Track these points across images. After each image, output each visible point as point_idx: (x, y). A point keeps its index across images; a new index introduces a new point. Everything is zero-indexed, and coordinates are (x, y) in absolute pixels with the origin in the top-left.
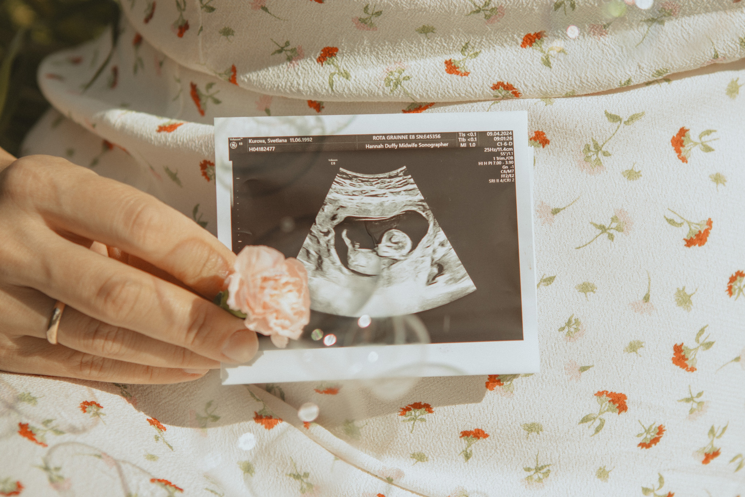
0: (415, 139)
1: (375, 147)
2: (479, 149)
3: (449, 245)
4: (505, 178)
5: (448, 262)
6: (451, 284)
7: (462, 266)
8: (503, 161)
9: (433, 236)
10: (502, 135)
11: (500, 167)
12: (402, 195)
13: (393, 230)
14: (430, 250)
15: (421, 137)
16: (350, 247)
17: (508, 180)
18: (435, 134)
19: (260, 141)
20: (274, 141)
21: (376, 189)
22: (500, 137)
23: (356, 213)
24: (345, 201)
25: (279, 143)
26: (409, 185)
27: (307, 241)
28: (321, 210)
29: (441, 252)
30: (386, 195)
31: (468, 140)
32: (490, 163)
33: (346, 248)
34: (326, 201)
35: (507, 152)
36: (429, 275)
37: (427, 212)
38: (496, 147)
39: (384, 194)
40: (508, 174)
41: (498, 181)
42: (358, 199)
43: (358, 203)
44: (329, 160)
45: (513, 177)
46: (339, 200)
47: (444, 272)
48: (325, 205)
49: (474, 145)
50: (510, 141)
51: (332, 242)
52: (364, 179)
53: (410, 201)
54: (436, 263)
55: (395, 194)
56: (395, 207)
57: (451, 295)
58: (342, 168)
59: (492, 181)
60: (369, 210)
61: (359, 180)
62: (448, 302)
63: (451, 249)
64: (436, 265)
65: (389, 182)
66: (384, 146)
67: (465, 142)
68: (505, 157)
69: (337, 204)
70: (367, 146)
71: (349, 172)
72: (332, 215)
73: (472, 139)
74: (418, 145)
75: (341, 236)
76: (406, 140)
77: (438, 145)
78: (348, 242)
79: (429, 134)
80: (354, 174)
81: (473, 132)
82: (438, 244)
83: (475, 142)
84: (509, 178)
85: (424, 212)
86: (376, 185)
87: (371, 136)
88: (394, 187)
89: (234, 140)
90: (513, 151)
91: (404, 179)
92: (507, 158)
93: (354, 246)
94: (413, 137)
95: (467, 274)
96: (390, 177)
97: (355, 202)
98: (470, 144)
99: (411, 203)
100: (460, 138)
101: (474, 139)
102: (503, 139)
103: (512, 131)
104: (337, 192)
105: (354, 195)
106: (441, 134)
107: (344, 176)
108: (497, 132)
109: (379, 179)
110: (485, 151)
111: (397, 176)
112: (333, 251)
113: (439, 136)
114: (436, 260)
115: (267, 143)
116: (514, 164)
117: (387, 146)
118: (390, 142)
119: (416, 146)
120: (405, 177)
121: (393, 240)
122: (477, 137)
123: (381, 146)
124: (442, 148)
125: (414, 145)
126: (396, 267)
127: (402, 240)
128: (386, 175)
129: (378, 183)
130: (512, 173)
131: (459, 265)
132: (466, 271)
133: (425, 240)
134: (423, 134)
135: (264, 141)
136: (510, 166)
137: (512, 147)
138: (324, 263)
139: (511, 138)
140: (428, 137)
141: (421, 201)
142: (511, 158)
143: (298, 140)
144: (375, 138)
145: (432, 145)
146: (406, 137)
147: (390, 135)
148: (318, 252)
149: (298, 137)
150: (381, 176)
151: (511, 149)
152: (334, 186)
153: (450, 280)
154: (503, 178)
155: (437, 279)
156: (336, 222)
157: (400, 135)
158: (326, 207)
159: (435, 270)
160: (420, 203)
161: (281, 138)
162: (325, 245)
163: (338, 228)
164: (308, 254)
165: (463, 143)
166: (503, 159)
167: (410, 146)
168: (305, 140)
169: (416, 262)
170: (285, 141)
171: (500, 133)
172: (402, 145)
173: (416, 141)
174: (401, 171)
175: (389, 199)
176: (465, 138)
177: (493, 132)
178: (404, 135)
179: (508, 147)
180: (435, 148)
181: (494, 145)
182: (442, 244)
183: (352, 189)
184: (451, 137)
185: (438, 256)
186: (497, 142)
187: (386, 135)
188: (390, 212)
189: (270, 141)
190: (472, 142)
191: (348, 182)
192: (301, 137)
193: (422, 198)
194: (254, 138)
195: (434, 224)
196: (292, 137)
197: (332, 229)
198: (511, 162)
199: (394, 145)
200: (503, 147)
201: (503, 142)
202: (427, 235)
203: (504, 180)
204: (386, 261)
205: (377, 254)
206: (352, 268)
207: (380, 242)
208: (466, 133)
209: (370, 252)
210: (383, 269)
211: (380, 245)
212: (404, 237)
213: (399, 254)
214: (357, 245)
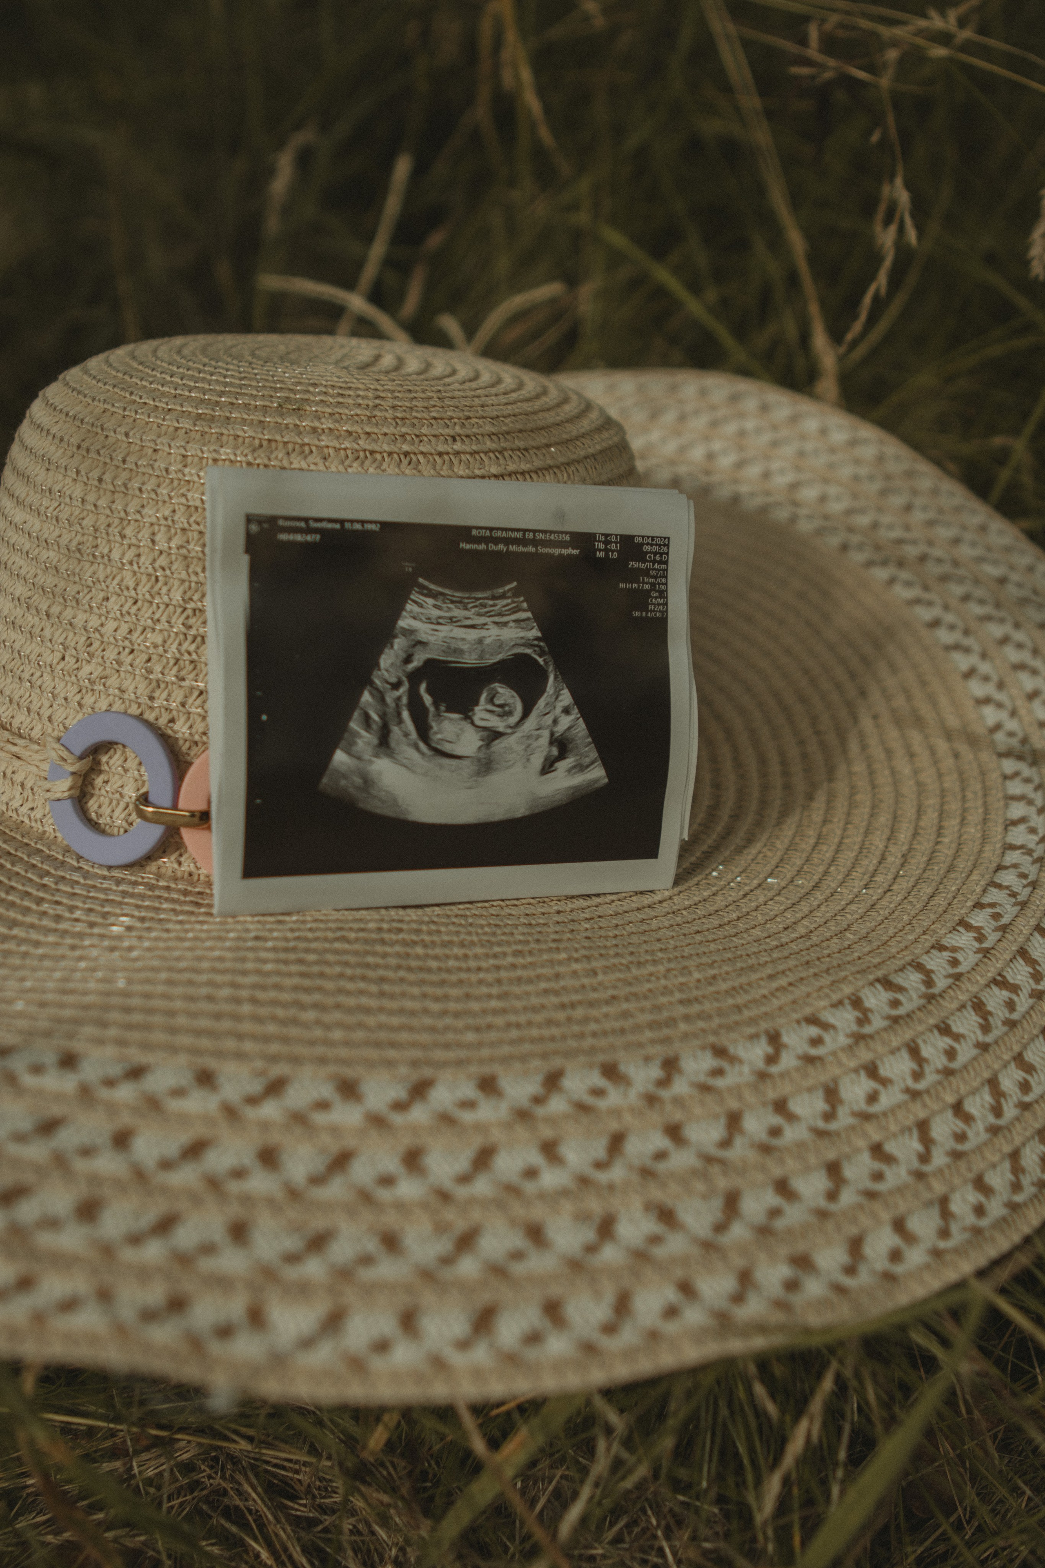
88: (500, 614)
136: (663, 594)
137: (666, 563)
138: (392, 735)
139: (665, 549)
140: (552, 537)
141: (537, 639)
142: (664, 580)
143: (358, 526)
144: (474, 532)
145: (557, 551)
146: (519, 535)
147: (498, 529)
148: (383, 716)
149: (358, 521)
150: (480, 595)
151: (663, 566)
152: (409, 606)
153: (575, 767)
154: (651, 611)
155: (557, 765)
156: (411, 667)
157: (513, 530)
158: (397, 641)
159: (555, 752)
160: (536, 642)
161: (330, 521)
162: (393, 705)
163: (414, 678)
164: (367, 718)
165: (600, 550)
166: (652, 580)
167: (525, 550)
168: (369, 527)
169: (529, 737)
170: (338, 526)
171: (653, 538)
172: (513, 548)
173: (535, 543)
174: (510, 590)
175: (492, 634)
176: (604, 543)
177: (643, 537)
178: (518, 530)
179: (661, 562)
180: (561, 555)
181: (642, 557)
182: (566, 711)
183: (437, 613)
184: (584, 540)
185: (560, 729)
186: (647, 553)
187: (491, 529)
188: (492, 655)
189: (313, 524)
190: (613, 551)
191: (430, 601)
192: (363, 522)
193: (539, 634)
194: (287, 518)
195: (556, 678)
196: (348, 521)
197: (404, 679)
198: (663, 587)
199: (501, 547)
200: (654, 562)
201: (655, 554)
202: (546, 695)
204: (485, 734)
205: (473, 723)
206: (434, 745)
207: (477, 703)
208: (606, 535)
209: (462, 719)
210: (480, 748)
211: (477, 709)
212: (513, 696)
213: (504, 724)
214: (443, 708)
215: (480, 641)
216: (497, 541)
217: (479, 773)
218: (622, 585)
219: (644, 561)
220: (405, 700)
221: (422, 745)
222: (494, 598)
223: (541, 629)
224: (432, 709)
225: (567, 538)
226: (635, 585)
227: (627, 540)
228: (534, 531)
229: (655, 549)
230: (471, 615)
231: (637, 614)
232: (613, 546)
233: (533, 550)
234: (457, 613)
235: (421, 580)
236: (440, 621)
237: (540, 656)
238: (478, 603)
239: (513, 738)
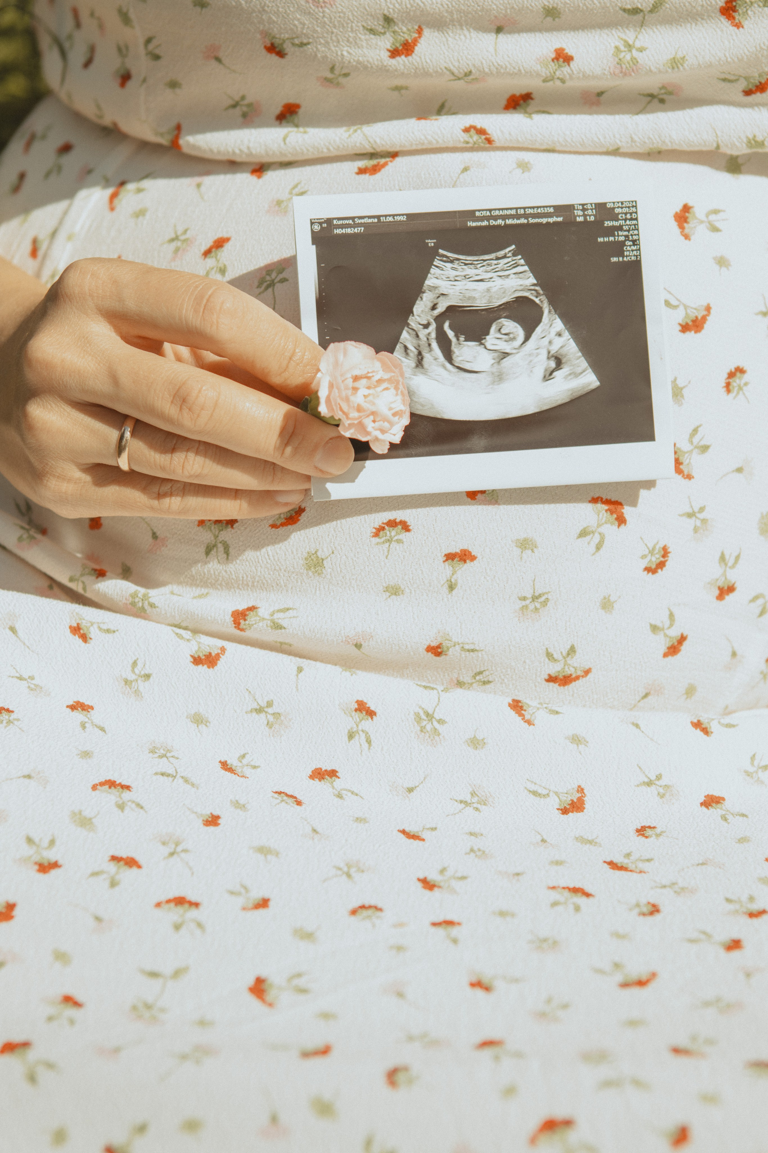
0: (525, 214)
1: (479, 224)
2: (598, 223)
3: (567, 335)
4: (629, 256)
5: (566, 355)
6: (571, 379)
7: (583, 358)
8: (627, 236)
9: (549, 325)
10: (624, 206)
11: (623, 244)
12: (512, 278)
13: (502, 319)
14: (546, 341)
15: (531, 211)
17: (633, 258)
18: (547, 207)
19: (347, 222)
20: (362, 221)
22: (622, 208)
23: (459, 301)
24: (446, 288)
25: (368, 223)
26: (519, 267)
27: (404, 335)
28: (419, 298)
29: (557, 344)
30: (492, 280)
31: (586, 213)
33: (449, 342)
34: (424, 288)
35: (631, 225)
36: (546, 370)
37: (541, 297)
39: (491, 278)
40: (632, 251)
41: (621, 259)
42: (461, 285)
43: (461, 289)
44: (427, 241)
45: (638, 254)
46: (439, 287)
47: (562, 366)
48: (424, 292)
49: (592, 218)
50: (634, 212)
52: (467, 262)
53: (521, 285)
54: (553, 356)
55: (503, 277)
56: (504, 293)
57: (570, 393)
58: (442, 249)
60: (474, 298)
61: (462, 263)
62: (568, 400)
63: (569, 339)
64: (553, 358)
65: (496, 264)
66: (489, 223)
67: (581, 216)
68: (629, 231)
69: (437, 291)
70: (469, 224)
71: (450, 255)
72: (432, 305)
74: (528, 221)
75: (443, 328)
76: (513, 215)
77: (551, 220)
78: (450, 334)
79: (540, 207)
80: (456, 256)
81: (591, 204)
82: (555, 333)
83: (593, 215)
84: (634, 256)
86: (482, 268)
87: (474, 212)
88: (503, 270)
89: (316, 221)
90: (637, 225)
91: (513, 260)
92: (631, 232)
93: (458, 340)
94: (522, 211)
95: (589, 367)
97: (457, 288)
98: (588, 217)
99: (522, 287)
100: (576, 211)
101: (592, 212)
103: (636, 202)
104: (437, 278)
105: (456, 280)
106: (554, 207)
107: (445, 259)
108: (618, 202)
109: (485, 261)
110: (605, 225)
111: (505, 257)
112: (434, 345)
114: (552, 352)
115: (354, 223)
116: (639, 240)
117: (493, 223)
120: (515, 258)
121: (503, 331)
122: (595, 209)
123: (485, 223)
124: (555, 223)
125: (523, 221)
127: (514, 330)
128: (493, 256)
129: (484, 266)
130: (636, 250)
131: (580, 357)
132: (587, 365)
133: (539, 329)
134: (533, 208)
135: (351, 222)
136: (635, 242)
137: (636, 219)
138: (425, 360)
139: (634, 209)
140: (539, 211)
141: (534, 285)
142: (636, 232)
143: (391, 219)
144: (478, 214)
145: (544, 221)
146: (513, 212)
147: (495, 210)
148: (418, 348)
149: (390, 216)
150: (486, 257)
151: (634, 222)
152: (433, 270)
153: (570, 374)
154: (627, 256)
155: (555, 374)
156: (436, 312)
157: (507, 209)
158: (425, 296)
159: (553, 364)
160: (533, 288)
161: (370, 217)
162: (425, 339)
163: (440, 319)
164: (406, 348)
165: (579, 216)
166: (626, 233)
167: (518, 222)
168: (398, 218)
169: (530, 355)
170: (376, 220)
171: (622, 203)
172: (509, 222)
173: (526, 216)
174: (510, 251)
175: (497, 284)
176: (581, 210)
177: (614, 203)
178: (511, 209)
179: (631, 219)
180: (548, 223)
181: (616, 218)
182: (559, 335)
183: (455, 273)
184: (565, 209)
185: (554, 349)
186: (619, 214)
187: (490, 210)
188: (498, 299)
189: (357, 221)
190: (590, 216)
191: (449, 265)
192: (394, 216)
193: (535, 282)
194: (339, 219)
195: (550, 312)
196: (383, 216)
197: (432, 321)
198: (635, 237)
199: (500, 222)
200: (626, 220)
201: (626, 214)
202: (541, 324)
203: (629, 258)
204: (496, 355)
205: (485, 348)
206: (457, 365)
207: (488, 334)
208: (583, 205)
209: (476, 345)
210: (492, 365)
211: (488, 337)
212: (516, 327)
213: (509, 347)
214: (462, 338)
215: (488, 290)
216: (496, 218)
217: (493, 383)
218: (600, 240)
219: (617, 220)
220: (433, 335)
221: (448, 365)
222: (498, 259)
223: (536, 277)
224: (454, 340)
225: (552, 210)
226: (611, 239)
227: (601, 207)
228: (524, 208)
229: (625, 210)
230: (481, 272)
231: (614, 259)
232: (590, 212)
233: (526, 221)
234: (470, 271)
235: (441, 251)
236: (456, 278)
237: (537, 297)
238: (485, 263)
239: (518, 356)
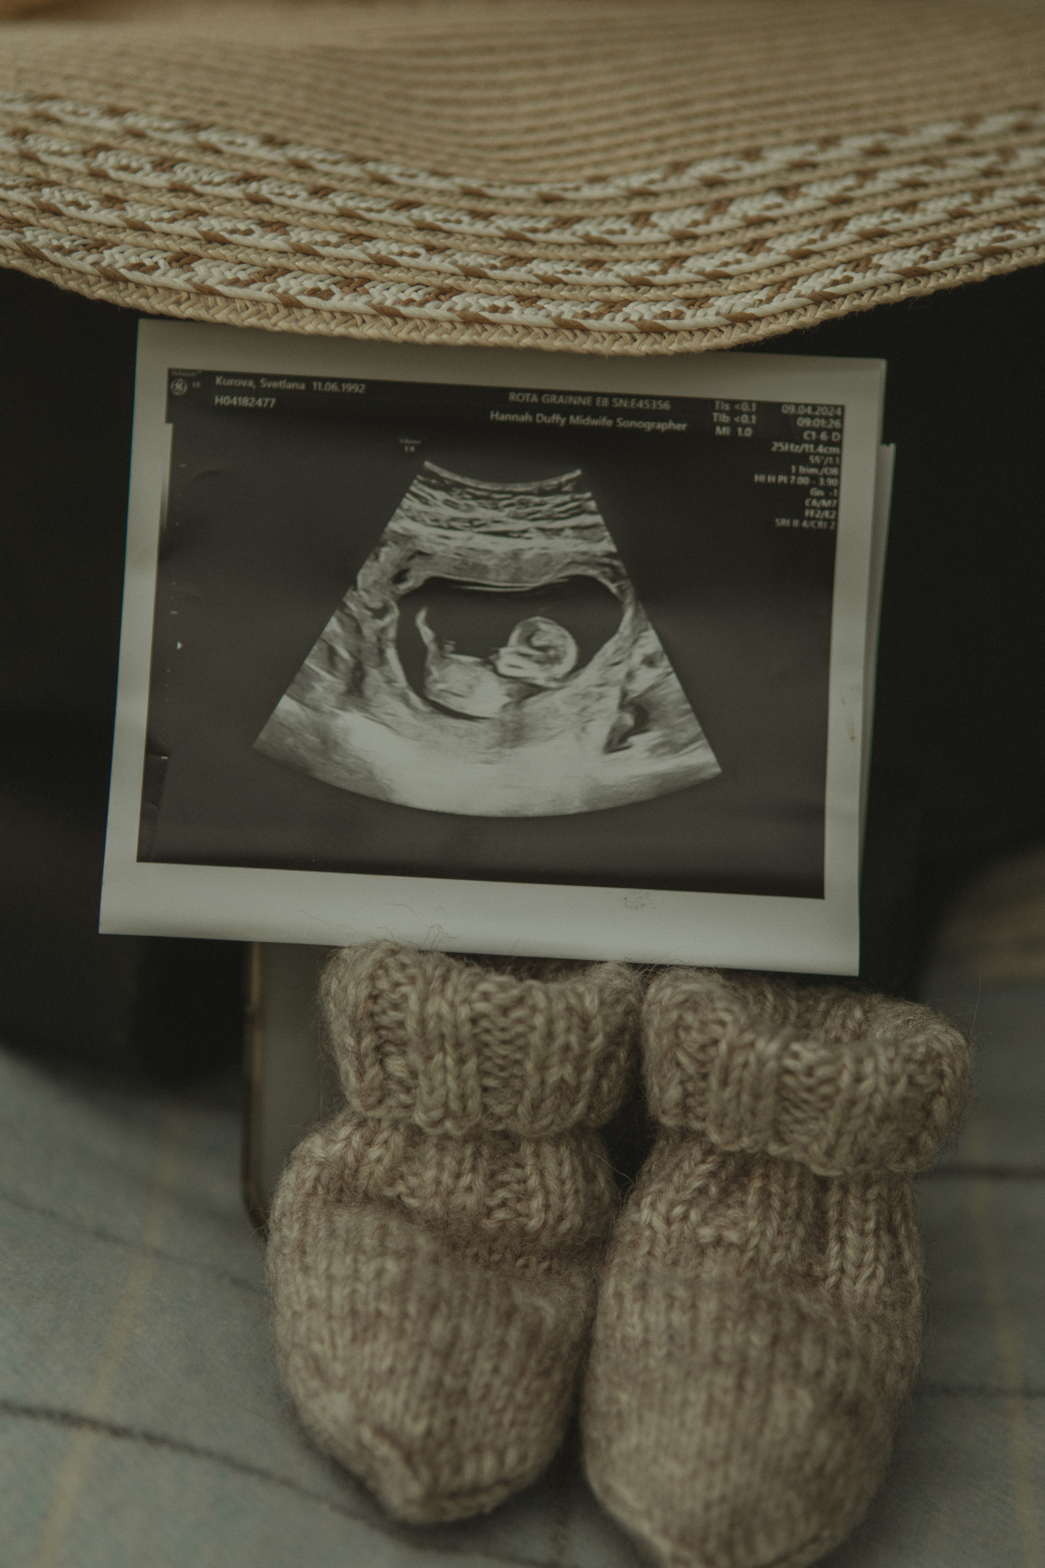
0: (610, 407)
1: (513, 417)
2: (760, 442)
3: (665, 665)
4: (814, 518)
5: (660, 704)
6: (662, 754)
7: (692, 716)
8: (814, 478)
9: (631, 640)
10: (817, 413)
11: (804, 491)
12: (567, 537)
13: (538, 618)
14: (622, 671)
15: (623, 403)
16: (432, 648)
17: (821, 524)
18: (657, 398)
19: (244, 383)
20: (276, 385)
21: (503, 517)
22: (812, 417)
23: (453, 571)
24: (429, 540)
25: (286, 390)
26: (584, 516)
27: (333, 625)
28: (372, 556)
29: (644, 680)
30: (527, 535)
31: (736, 419)
32: (782, 479)
33: (424, 649)
34: (385, 537)
35: (825, 455)
36: (612, 730)
37: (622, 582)
38: (800, 441)
39: (524, 531)
40: (823, 509)
41: (796, 523)
42: (460, 539)
43: (459, 548)
44: (401, 441)
45: (833, 517)
46: (416, 536)
47: (647, 726)
48: (384, 544)
49: (749, 432)
50: (834, 430)
51: (392, 633)
52: (479, 493)
53: (584, 553)
54: (631, 704)
55: (549, 533)
56: (547, 564)
58: (431, 461)
59: (784, 522)
60: (485, 567)
61: (468, 493)
63: (668, 674)
64: (632, 708)
65: (537, 505)
66: (534, 419)
67: (727, 425)
68: (820, 467)
69: (409, 546)
70: (492, 415)
71: (445, 474)
72: (395, 572)
73: (745, 419)
74: (615, 423)
75: (413, 620)
76: (586, 407)
77: (662, 426)
78: (427, 634)
79: (645, 397)
80: (458, 479)
81: (750, 403)
82: (641, 659)
83: (751, 426)
84: (824, 519)
85: (613, 581)
86: (507, 510)
87: (505, 391)
88: (550, 517)
89: (180, 373)
90: (840, 456)
91: (573, 500)
92: (825, 470)
93: (441, 647)
94: (605, 402)
95: (703, 735)
96: (542, 493)
97: (453, 544)
98: (740, 430)
99: (585, 558)
100: (715, 414)
102: (819, 423)
103: (843, 407)
104: (413, 519)
105: (451, 528)
106: (672, 399)
107: (434, 481)
108: (806, 405)
109: (515, 494)
110: (774, 449)
111: (558, 490)
112: (391, 654)
113: (666, 406)
114: (632, 695)
115: (258, 388)
116: (839, 487)
117: (541, 418)
118: (549, 410)
119: (609, 423)
120: (578, 496)
121: (536, 642)
122: (757, 413)
123: (526, 418)
124: (670, 433)
125: (606, 422)
126: (535, 705)
127: (559, 642)
128: (533, 486)
129: (512, 505)
130: (830, 509)
131: (685, 713)
132: (700, 729)
133: (609, 647)
134: (629, 397)
135: (251, 384)
203: (812, 523)
